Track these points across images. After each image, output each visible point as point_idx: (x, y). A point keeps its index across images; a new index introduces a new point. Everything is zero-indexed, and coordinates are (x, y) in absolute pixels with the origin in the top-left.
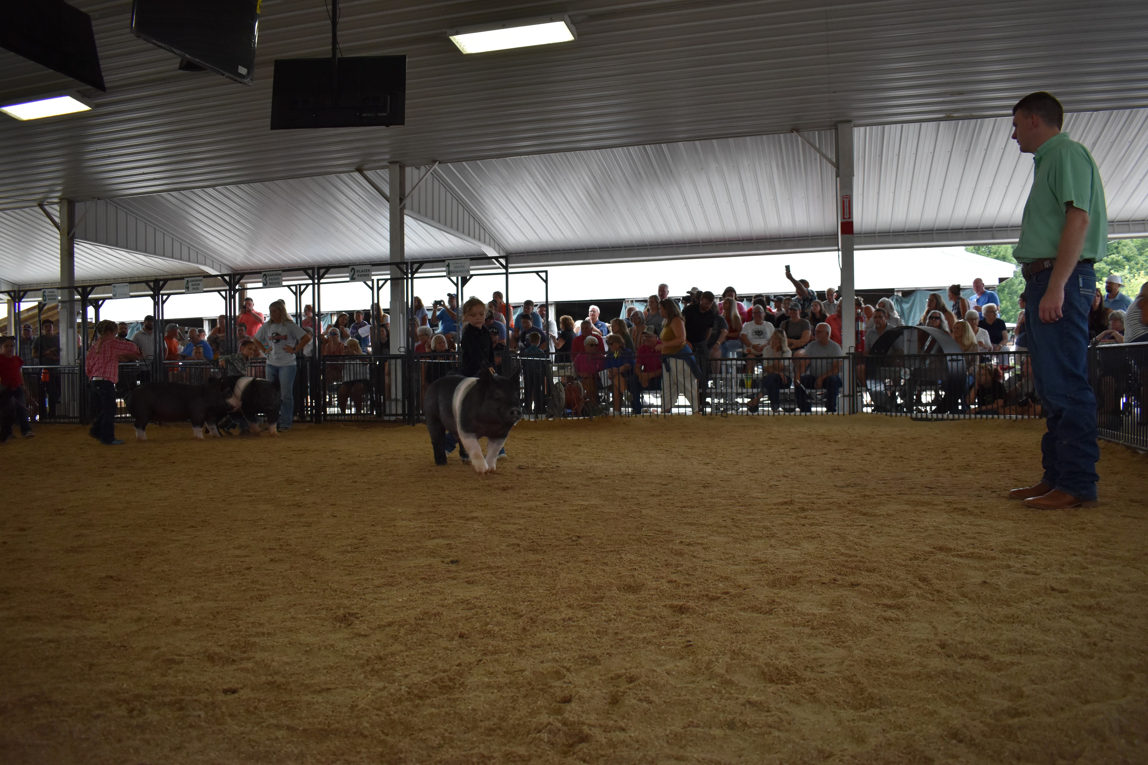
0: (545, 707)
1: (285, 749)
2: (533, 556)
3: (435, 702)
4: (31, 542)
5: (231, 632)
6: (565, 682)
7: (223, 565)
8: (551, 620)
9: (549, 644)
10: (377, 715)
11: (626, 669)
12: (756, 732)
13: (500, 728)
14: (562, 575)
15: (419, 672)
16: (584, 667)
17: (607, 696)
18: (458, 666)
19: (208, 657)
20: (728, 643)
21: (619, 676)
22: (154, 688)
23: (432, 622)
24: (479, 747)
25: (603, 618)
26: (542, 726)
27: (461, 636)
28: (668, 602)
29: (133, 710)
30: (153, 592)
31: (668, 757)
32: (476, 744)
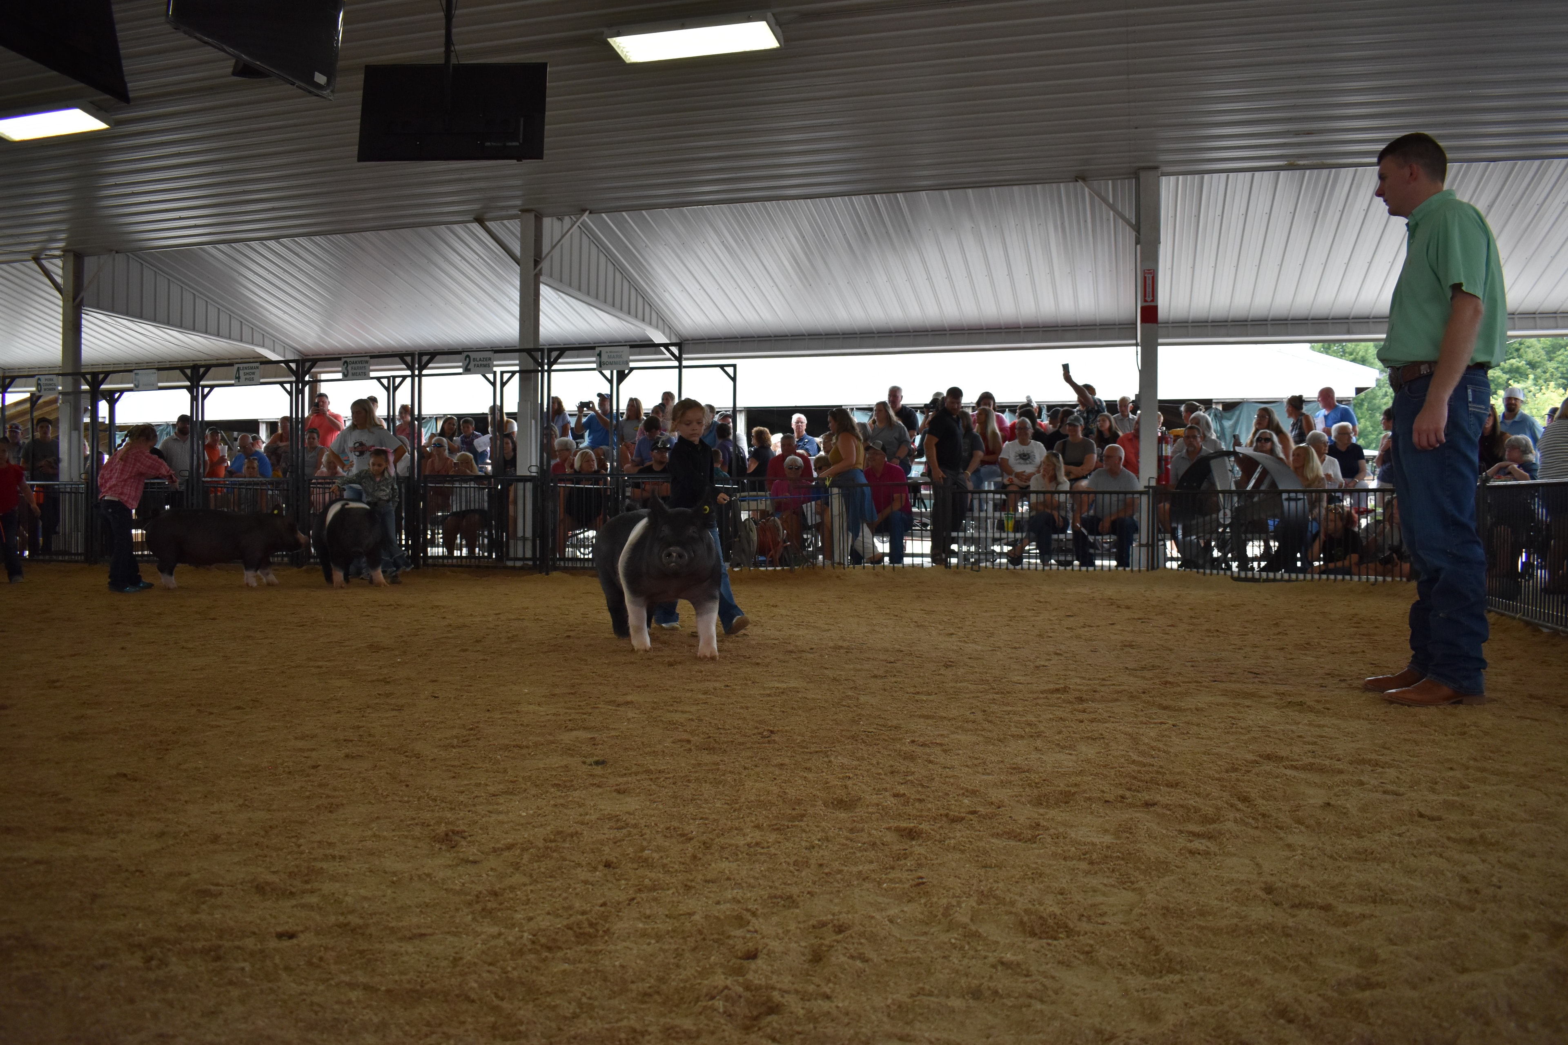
0: (722, 966)
1: (361, 1017)
2: (708, 757)
3: (568, 955)
4: (14, 725)
5: (289, 853)
6: (749, 931)
7: (279, 761)
8: (730, 845)
9: (728, 879)
10: (489, 972)
11: (834, 915)
12: (1010, 1004)
13: (658, 993)
14: (748, 784)
15: (549, 913)
16: (775, 910)
17: (806, 951)
18: (601, 906)
19: (257, 887)
20: (975, 881)
21: (824, 924)
22: (181, 929)
23: (567, 845)
24: (628, 1018)
25: (804, 844)
26: (716, 991)
27: (608, 865)
28: (894, 824)
29: (151, 958)
30: (182, 798)
31: (889, 1036)
32: (626, 1014)
